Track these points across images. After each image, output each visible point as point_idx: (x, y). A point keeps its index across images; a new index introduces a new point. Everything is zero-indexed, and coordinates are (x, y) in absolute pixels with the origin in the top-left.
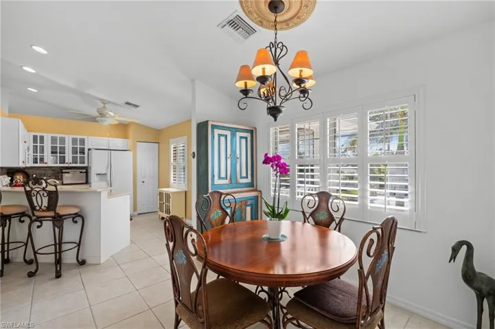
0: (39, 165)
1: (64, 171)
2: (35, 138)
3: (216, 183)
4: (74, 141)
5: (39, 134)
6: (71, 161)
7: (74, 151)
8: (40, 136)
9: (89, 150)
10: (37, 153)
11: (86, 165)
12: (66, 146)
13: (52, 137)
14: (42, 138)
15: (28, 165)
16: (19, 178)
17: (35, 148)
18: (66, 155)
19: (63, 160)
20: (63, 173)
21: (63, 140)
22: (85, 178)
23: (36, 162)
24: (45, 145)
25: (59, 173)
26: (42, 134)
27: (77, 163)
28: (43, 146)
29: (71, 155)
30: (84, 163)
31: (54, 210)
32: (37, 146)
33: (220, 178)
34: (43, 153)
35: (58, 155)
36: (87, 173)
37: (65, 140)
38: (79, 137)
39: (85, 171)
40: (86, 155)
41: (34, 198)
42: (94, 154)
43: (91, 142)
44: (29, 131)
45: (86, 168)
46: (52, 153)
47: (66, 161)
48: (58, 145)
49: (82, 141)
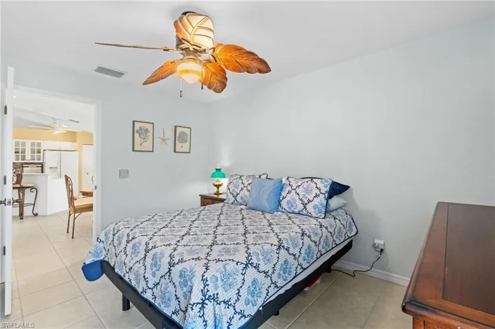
1: (24, 166)
4: (33, 144)
7: (33, 151)
9: (44, 150)
11: (41, 161)
12: (27, 148)
13: (16, 142)
18: (26, 154)
19: (23, 158)
21: (24, 144)
22: (41, 170)
27: (34, 160)
29: (30, 154)
31: (20, 183)
35: (20, 154)
36: (42, 167)
38: (36, 141)
40: (42, 154)
42: (47, 153)
43: (45, 145)
45: (42, 164)
46: (16, 152)
47: (26, 158)
49: (39, 144)
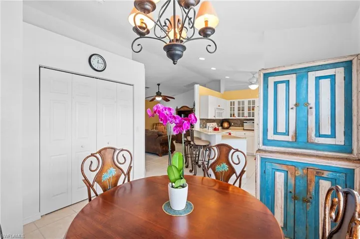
0: (232, 118)
2: (231, 102)
3: (269, 138)
4: (249, 102)
6: (247, 116)
7: (249, 109)
8: (233, 102)
10: (232, 111)
11: (253, 118)
13: (238, 101)
15: (228, 118)
16: (226, 125)
18: (245, 112)
20: (244, 122)
21: (243, 103)
23: (231, 116)
24: (235, 106)
27: (250, 116)
29: (247, 112)
33: (276, 132)
34: (234, 111)
46: (238, 110)
47: (245, 115)
48: (241, 106)
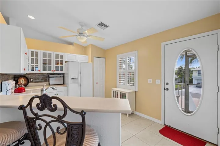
0: (35, 72)
1: (50, 76)
2: (33, 53)
5: (35, 51)
6: (55, 70)
8: (36, 52)
9: (66, 62)
10: (33, 63)
11: (64, 72)
12: (52, 59)
13: (43, 53)
14: (37, 53)
15: (28, 72)
16: (22, 81)
17: (33, 60)
18: (52, 65)
19: (50, 69)
20: (49, 77)
21: (50, 55)
22: (62, 81)
24: (39, 58)
25: (46, 77)
26: (37, 51)
28: (38, 59)
29: (55, 65)
30: (62, 71)
32: (34, 59)
34: (37, 64)
35: (47, 65)
36: (64, 77)
37: (51, 55)
38: (59, 54)
39: (62, 76)
40: (64, 66)
41: (40, 133)
43: (67, 57)
44: (29, 48)
45: (63, 74)
46: (43, 63)
47: (52, 69)
48: (47, 59)
49: (62, 57)
